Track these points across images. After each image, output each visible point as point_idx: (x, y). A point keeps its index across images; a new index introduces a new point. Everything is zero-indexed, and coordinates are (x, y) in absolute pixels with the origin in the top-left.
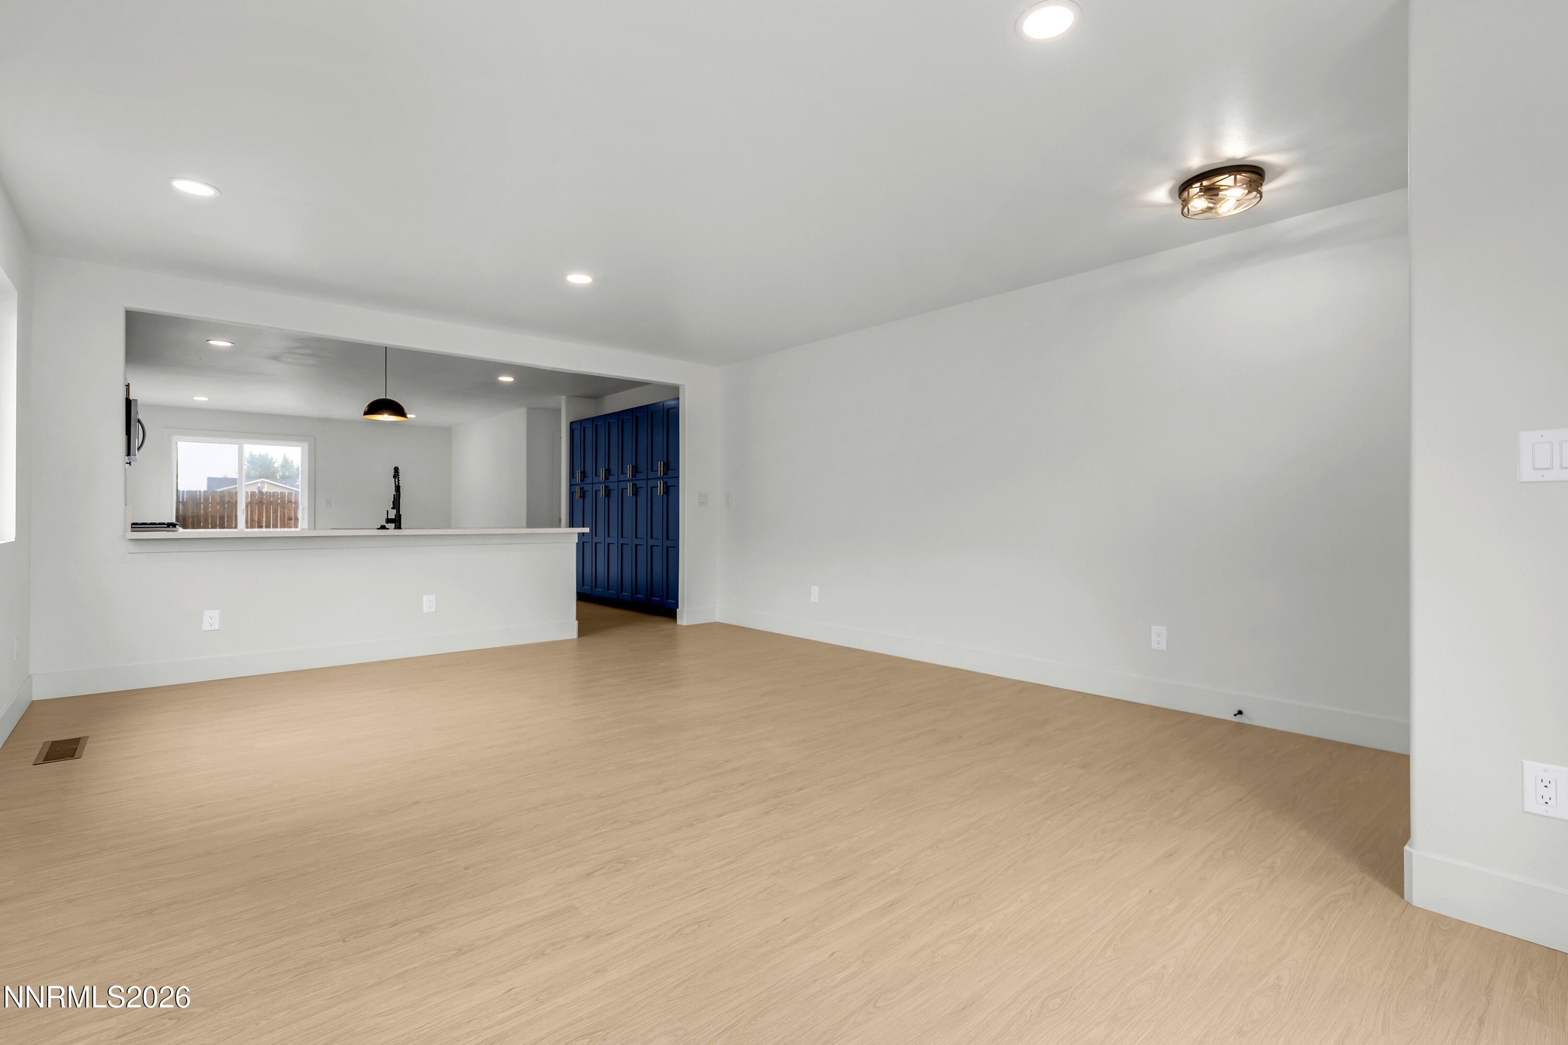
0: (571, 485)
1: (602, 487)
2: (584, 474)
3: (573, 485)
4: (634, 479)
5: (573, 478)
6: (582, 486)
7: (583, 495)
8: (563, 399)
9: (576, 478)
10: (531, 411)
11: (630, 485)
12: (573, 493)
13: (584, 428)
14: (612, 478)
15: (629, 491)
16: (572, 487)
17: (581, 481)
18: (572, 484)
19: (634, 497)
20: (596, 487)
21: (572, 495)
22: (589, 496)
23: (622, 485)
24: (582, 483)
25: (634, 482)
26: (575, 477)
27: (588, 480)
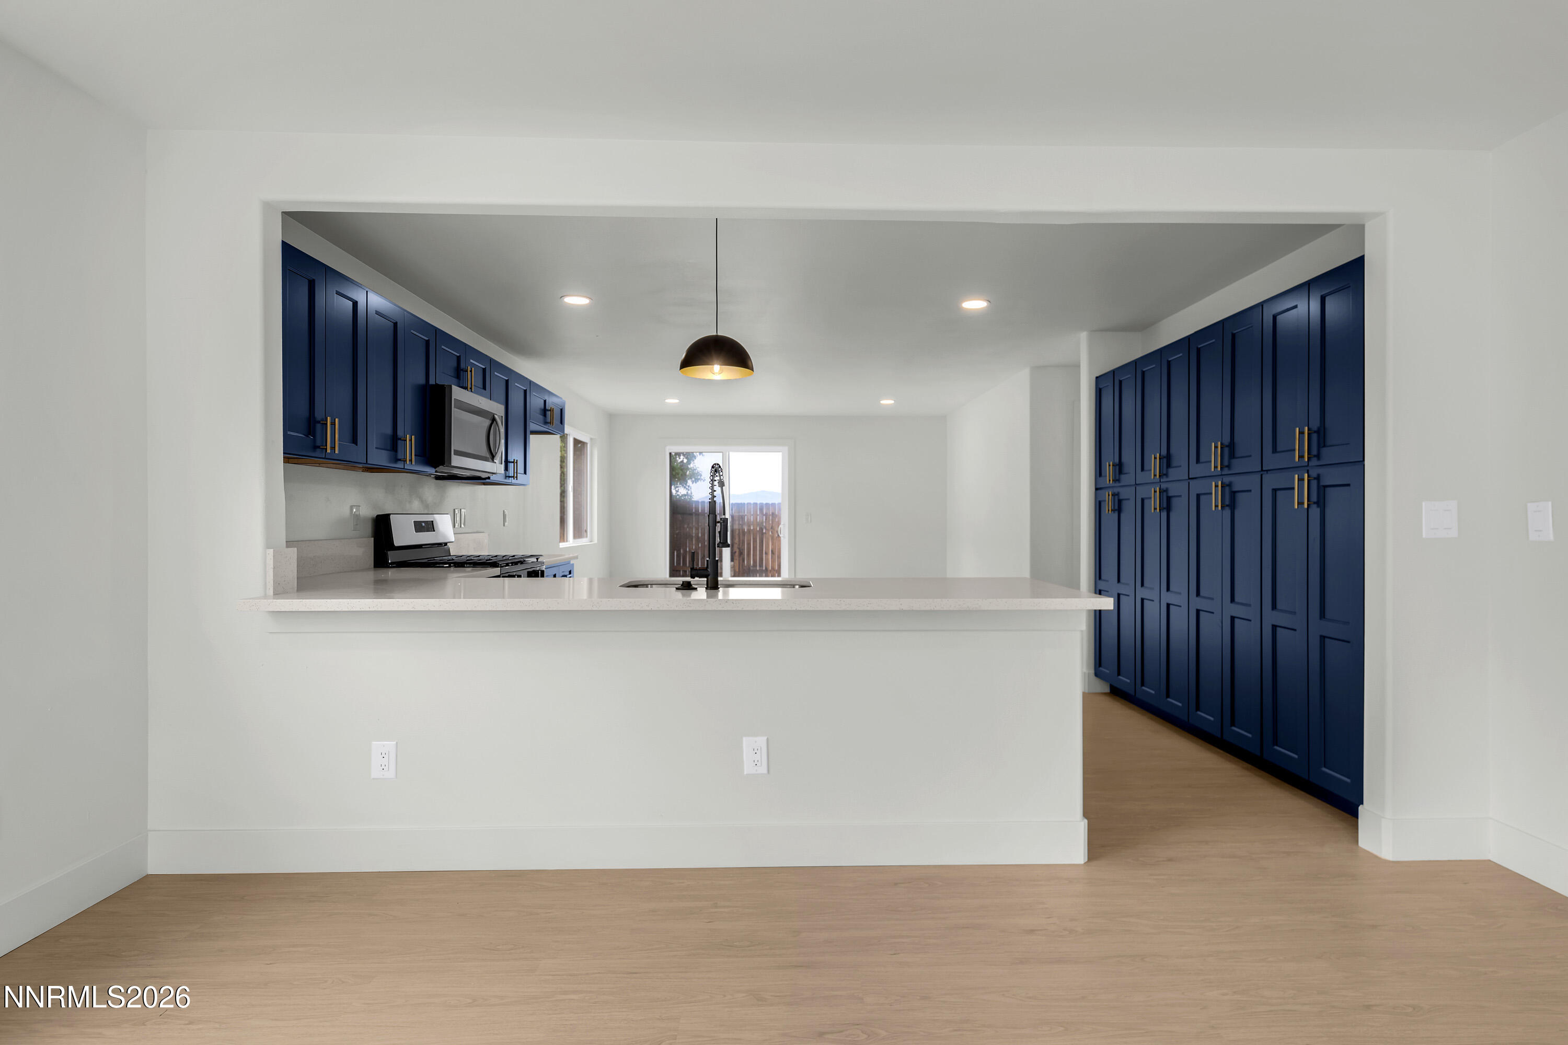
0: (1096, 489)
1: (1155, 492)
2: (1119, 467)
3: (1100, 489)
4: (1226, 471)
5: (1100, 475)
6: (1116, 490)
7: (1119, 508)
8: (1083, 336)
9: (1106, 476)
10: (1038, 371)
11: (1216, 486)
12: (1100, 503)
13: (1120, 382)
14: (1174, 473)
15: (1215, 499)
16: (1098, 491)
17: (1115, 480)
18: (1098, 487)
19: (1227, 512)
20: (1142, 492)
21: (1099, 506)
22: (1129, 509)
23: (1197, 487)
24: (1117, 484)
25: (1227, 480)
26: (1103, 474)
27: (1127, 479)
